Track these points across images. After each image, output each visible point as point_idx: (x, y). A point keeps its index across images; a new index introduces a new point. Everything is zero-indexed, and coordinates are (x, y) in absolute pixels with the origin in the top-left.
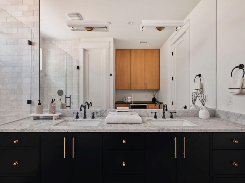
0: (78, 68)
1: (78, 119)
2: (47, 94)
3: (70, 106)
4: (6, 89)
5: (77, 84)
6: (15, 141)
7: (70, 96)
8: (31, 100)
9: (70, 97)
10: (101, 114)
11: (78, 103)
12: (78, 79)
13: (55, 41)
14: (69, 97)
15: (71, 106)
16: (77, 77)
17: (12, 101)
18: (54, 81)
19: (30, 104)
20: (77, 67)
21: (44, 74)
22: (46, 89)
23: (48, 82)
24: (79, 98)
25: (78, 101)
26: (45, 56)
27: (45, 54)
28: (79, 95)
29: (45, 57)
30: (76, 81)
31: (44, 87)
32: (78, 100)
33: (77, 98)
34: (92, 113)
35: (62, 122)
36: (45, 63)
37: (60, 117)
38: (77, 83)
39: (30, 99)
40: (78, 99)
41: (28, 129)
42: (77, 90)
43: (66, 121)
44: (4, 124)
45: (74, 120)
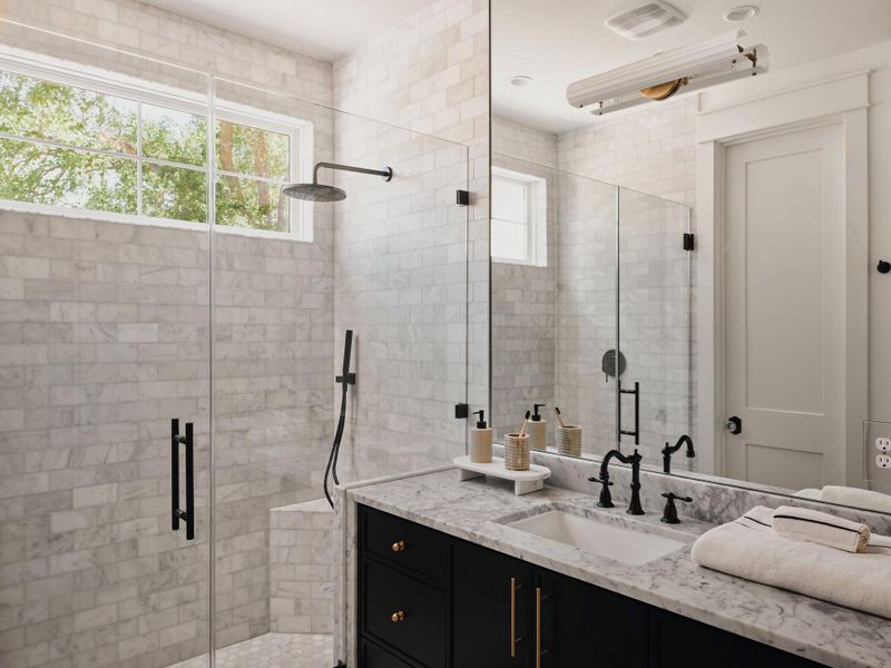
0: (689, 242)
1: (604, 512)
2: (567, 368)
3: (636, 434)
4: (410, 361)
5: (686, 325)
6: (395, 545)
7: (637, 384)
8: (467, 405)
9: (636, 392)
10: (716, 511)
11: (691, 418)
12: (691, 299)
13: (595, 133)
14: (633, 389)
15: (641, 434)
16: (686, 289)
17: (422, 400)
18: (590, 309)
19: (463, 420)
20: (681, 242)
21: (556, 282)
22: (563, 345)
23: (568, 316)
24: (694, 394)
25: (691, 408)
26: (558, 206)
27: (558, 199)
28: (695, 378)
29: (558, 213)
30: (683, 308)
31: (556, 336)
32: (691, 403)
33: (687, 394)
34: (664, 495)
35: (540, 510)
36: (559, 236)
37: (550, 485)
38: (686, 316)
39: (464, 402)
40: (690, 397)
41: (423, 516)
42: (687, 352)
43: (558, 509)
44: (385, 481)
45: (587, 513)
